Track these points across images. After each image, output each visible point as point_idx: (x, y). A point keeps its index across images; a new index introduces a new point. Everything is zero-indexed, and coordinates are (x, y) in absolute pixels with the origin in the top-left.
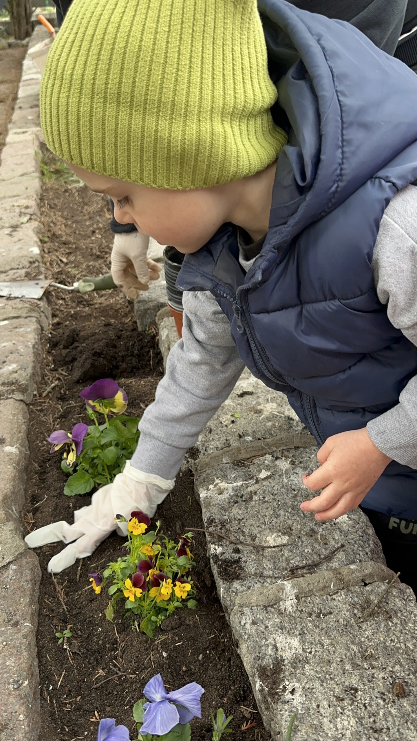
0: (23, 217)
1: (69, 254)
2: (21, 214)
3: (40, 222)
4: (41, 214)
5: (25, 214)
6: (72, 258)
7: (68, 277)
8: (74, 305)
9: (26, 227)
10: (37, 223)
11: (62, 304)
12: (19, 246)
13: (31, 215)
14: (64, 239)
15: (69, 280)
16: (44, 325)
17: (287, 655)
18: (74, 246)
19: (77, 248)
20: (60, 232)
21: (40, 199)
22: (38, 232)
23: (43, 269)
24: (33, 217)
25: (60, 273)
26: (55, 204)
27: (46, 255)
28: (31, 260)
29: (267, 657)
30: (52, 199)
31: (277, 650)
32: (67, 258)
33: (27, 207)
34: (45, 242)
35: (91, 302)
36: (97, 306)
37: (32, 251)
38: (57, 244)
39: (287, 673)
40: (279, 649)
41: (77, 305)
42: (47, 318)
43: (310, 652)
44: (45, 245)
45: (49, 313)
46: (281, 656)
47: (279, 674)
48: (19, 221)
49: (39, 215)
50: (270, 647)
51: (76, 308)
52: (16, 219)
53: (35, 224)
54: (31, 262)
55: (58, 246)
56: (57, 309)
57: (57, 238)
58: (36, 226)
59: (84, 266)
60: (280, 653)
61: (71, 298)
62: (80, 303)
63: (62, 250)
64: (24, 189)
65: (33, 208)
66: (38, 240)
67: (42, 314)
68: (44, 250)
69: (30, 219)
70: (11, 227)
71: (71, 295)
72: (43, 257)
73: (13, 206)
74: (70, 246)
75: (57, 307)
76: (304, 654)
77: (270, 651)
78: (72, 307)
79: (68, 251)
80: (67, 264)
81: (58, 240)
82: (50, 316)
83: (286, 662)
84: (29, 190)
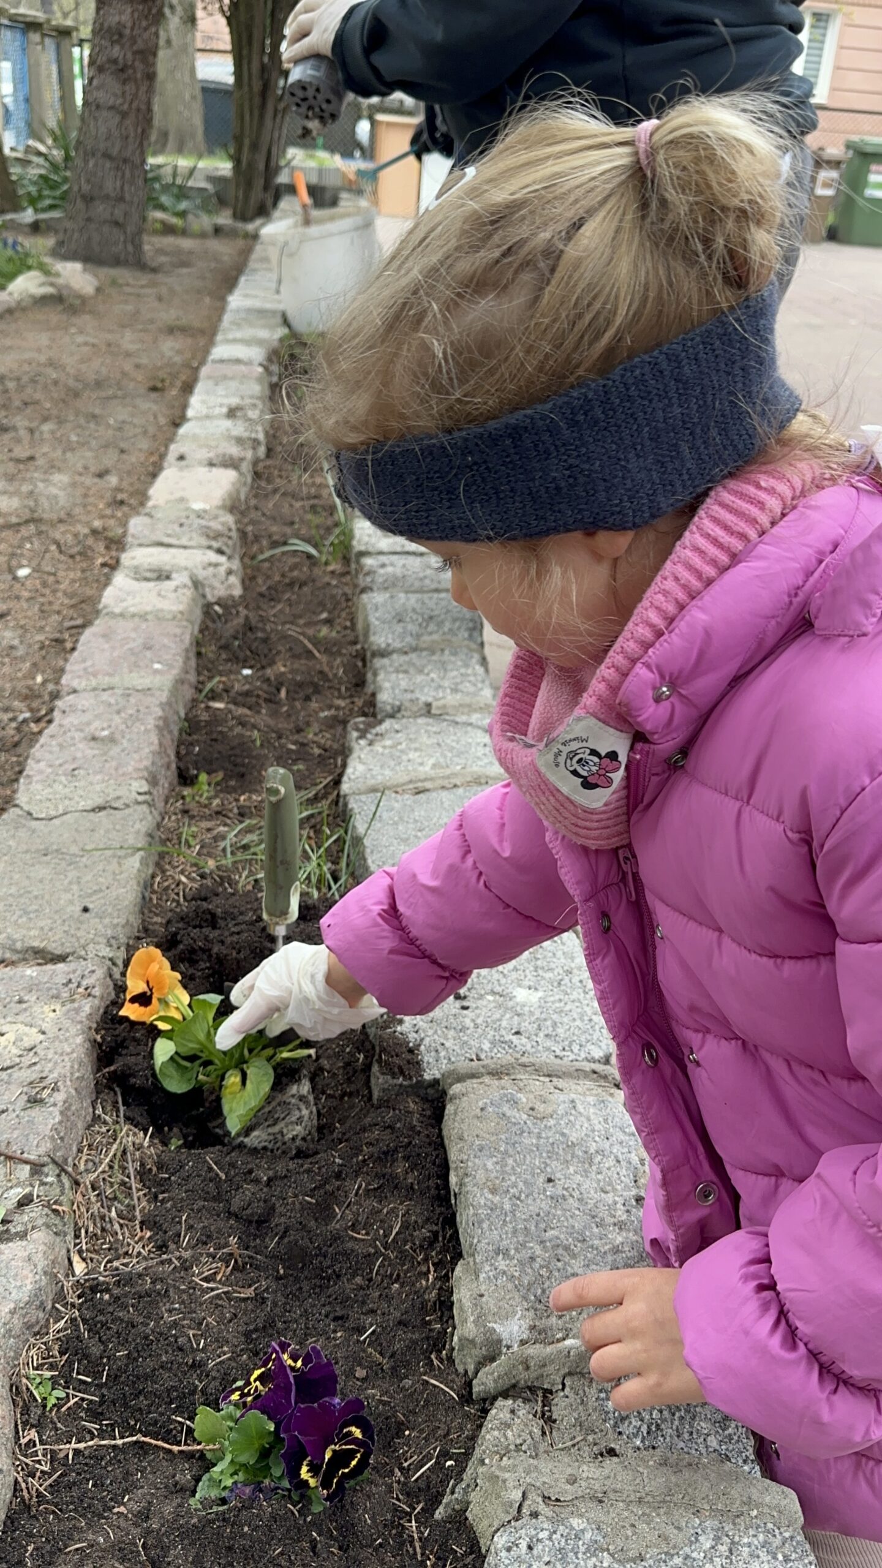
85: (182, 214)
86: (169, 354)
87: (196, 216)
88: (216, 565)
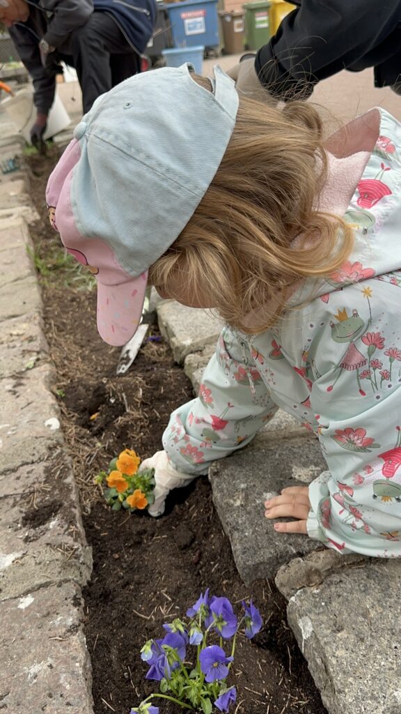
0: (27, 356)
2: (25, 353)
3: (50, 362)
5: (29, 352)
9: (35, 378)
10: (47, 366)
12: (29, 416)
21: (44, 318)
22: (53, 381)
24: (40, 356)
26: (64, 324)
33: (31, 339)
37: (49, 426)
48: (22, 365)
53: (45, 369)
54: (50, 448)
58: (47, 373)
65: (39, 338)
69: (38, 360)
84: (28, 306)
88: (27, 210)
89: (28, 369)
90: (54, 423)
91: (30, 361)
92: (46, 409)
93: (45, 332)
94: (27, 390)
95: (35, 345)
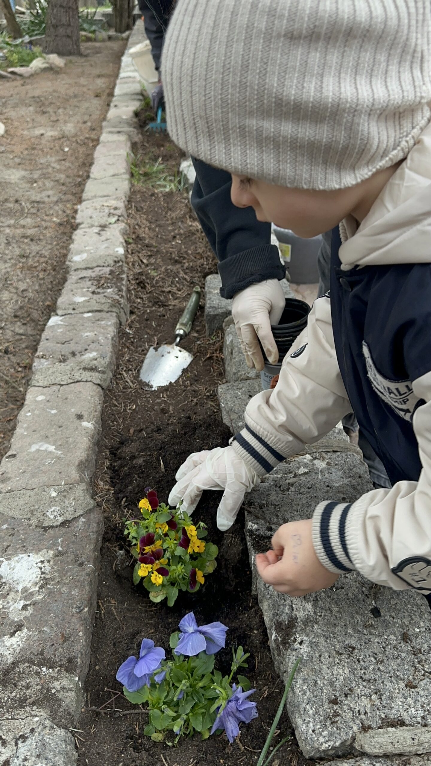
0: (111, 217)
1: (150, 256)
2: (110, 215)
3: (126, 223)
4: (128, 216)
5: (113, 215)
6: (152, 261)
7: (147, 278)
8: (150, 304)
9: (114, 228)
10: (124, 224)
11: (139, 303)
12: (106, 245)
13: (119, 216)
14: (146, 242)
15: (148, 281)
16: (122, 320)
17: (301, 615)
18: (155, 250)
19: (157, 251)
20: (143, 235)
21: (128, 201)
22: (124, 233)
23: (126, 269)
24: (120, 219)
25: (141, 274)
26: (142, 208)
27: (129, 256)
28: (116, 259)
29: (284, 614)
30: (139, 202)
31: (293, 610)
32: (148, 260)
33: (116, 209)
34: (130, 244)
35: (166, 304)
36: (171, 308)
37: (117, 251)
38: (139, 246)
39: (299, 629)
40: (295, 610)
41: (153, 305)
42: (126, 315)
43: (321, 616)
44: (129, 246)
45: (128, 310)
46: (296, 615)
47: (292, 629)
48: (107, 221)
49: (126, 217)
50: (287, 607)
51: (152, 307)
52: (105, 219)
53: (122, 225)
54: (115, 262)
55: (141, 248)
56: (135, 307)
57: (141, 240)
58: (123, 227)
59: (163, 269)
60: (295, 612)
61: (149, 298)
62: (156, 303)
63: (144, 252)
64: (114, 190)
65: (121, 210)
66: (123, 241)
67: (121, 310)
68: (127, 251)
69: (118, 220)
70: (100, 226)
71: (148, 295)
72: (126, 257)
73: (103, 206)
74: (152, 249)
75: (135, 305)
76: (315, 617)
77: (287, 610)
78: (148, 307)
79: (149, 253)
80: (147, 265)
81: (141, 242)
82: (129, 312)
83: (299, 620)
84: (118, 191)
85: (94, 32)
86: (100, 84)
87: (100, 32)
89: (110, 224)
90: (121, 251)
91: (113, 220)
92: (118, 243)
93: (127, 208)
94: (107, 233)
95: (118, 212)
